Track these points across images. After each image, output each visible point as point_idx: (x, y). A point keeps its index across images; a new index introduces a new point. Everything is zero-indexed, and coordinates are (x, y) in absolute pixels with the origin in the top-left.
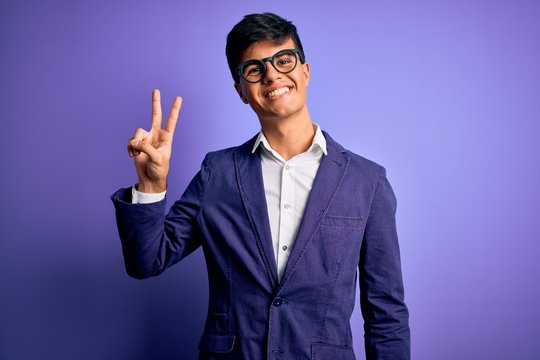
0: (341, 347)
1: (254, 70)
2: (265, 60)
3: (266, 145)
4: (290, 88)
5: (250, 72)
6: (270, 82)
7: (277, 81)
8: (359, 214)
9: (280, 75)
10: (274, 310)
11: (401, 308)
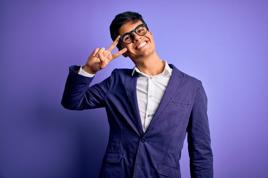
0: (174, 168)
1: (127, 38)
2: (132, 32)
3: (138, 71)
4: (147, 42)
5: (126, 40)
6: (137, 41)
7: (140, 40)
8: (188, 102)
9: (141, 37)
10: (141, 144)
11: (209, 152)
